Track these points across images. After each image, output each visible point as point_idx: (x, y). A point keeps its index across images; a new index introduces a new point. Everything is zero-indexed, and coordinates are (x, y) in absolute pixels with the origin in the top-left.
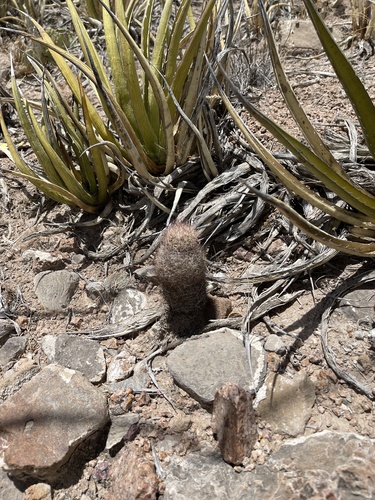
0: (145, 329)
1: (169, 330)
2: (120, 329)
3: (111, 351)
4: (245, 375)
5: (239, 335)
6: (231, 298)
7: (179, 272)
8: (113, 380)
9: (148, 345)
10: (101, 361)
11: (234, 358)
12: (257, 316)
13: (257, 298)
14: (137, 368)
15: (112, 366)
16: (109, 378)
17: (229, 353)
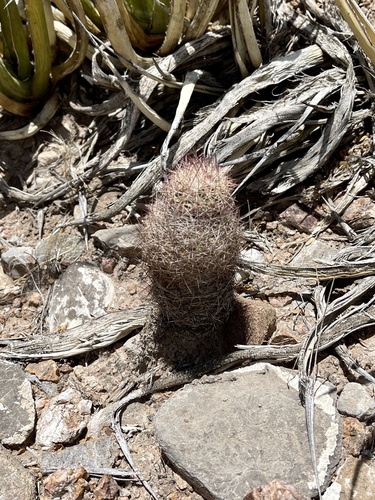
0: (111, 348)
1: (157, 356)
2: (65, 344)
3: (45, 385)
4: (302, 461)
5: (291, 379)
6: (273, 301)
7: (190, 257)
8: (48, 443)
9: (115, 379)
10: (27, 404)
11: (281, 425)
12: (326, 344)
13: (326, 309)
14: (95, 422)
15: (46, 416)
16: (40, 438)
17: (273, 416)
